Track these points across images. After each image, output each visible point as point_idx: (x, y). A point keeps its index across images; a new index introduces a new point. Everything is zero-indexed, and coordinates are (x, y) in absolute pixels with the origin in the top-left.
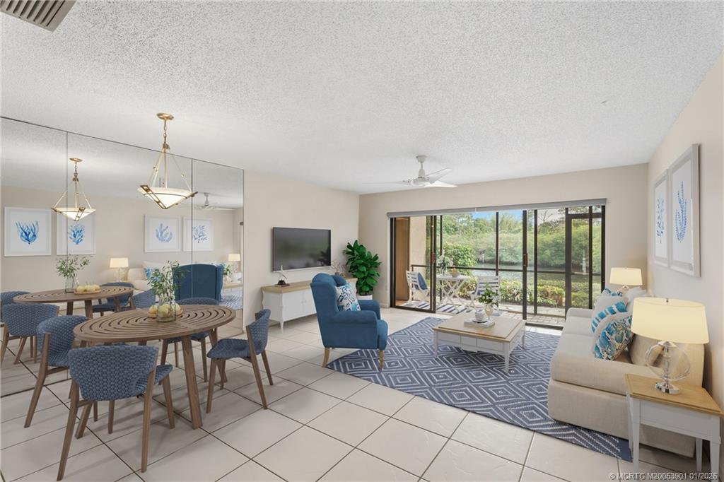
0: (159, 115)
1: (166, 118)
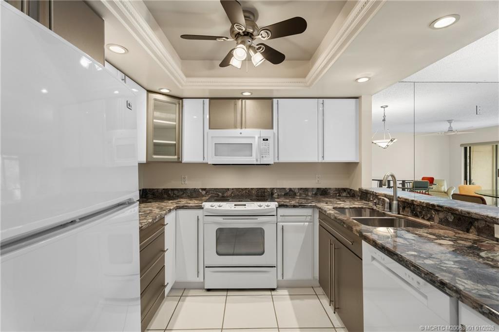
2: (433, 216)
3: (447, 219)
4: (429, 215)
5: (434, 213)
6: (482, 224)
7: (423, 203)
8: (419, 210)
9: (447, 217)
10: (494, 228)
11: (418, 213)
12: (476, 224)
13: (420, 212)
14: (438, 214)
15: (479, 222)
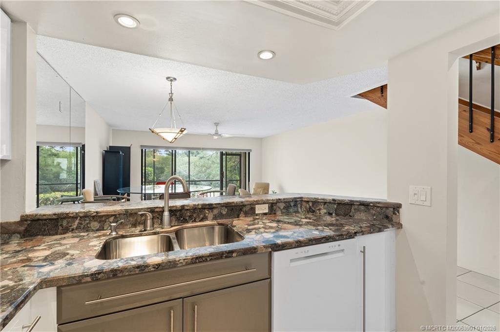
0: (167, 78)
1: (171, 79)
2: (207, 215)
3: (221, 213)
4: (202, 216)
5: (207, 212)
6: (247, 208)
7: (198, 205)
8: (189, 214)
9: (221, 211)
10: (255, 208)
11: (187, 218)
12: (244, 209)
13: (190, 217)
14: (212, 212)
15: (246, 207)
